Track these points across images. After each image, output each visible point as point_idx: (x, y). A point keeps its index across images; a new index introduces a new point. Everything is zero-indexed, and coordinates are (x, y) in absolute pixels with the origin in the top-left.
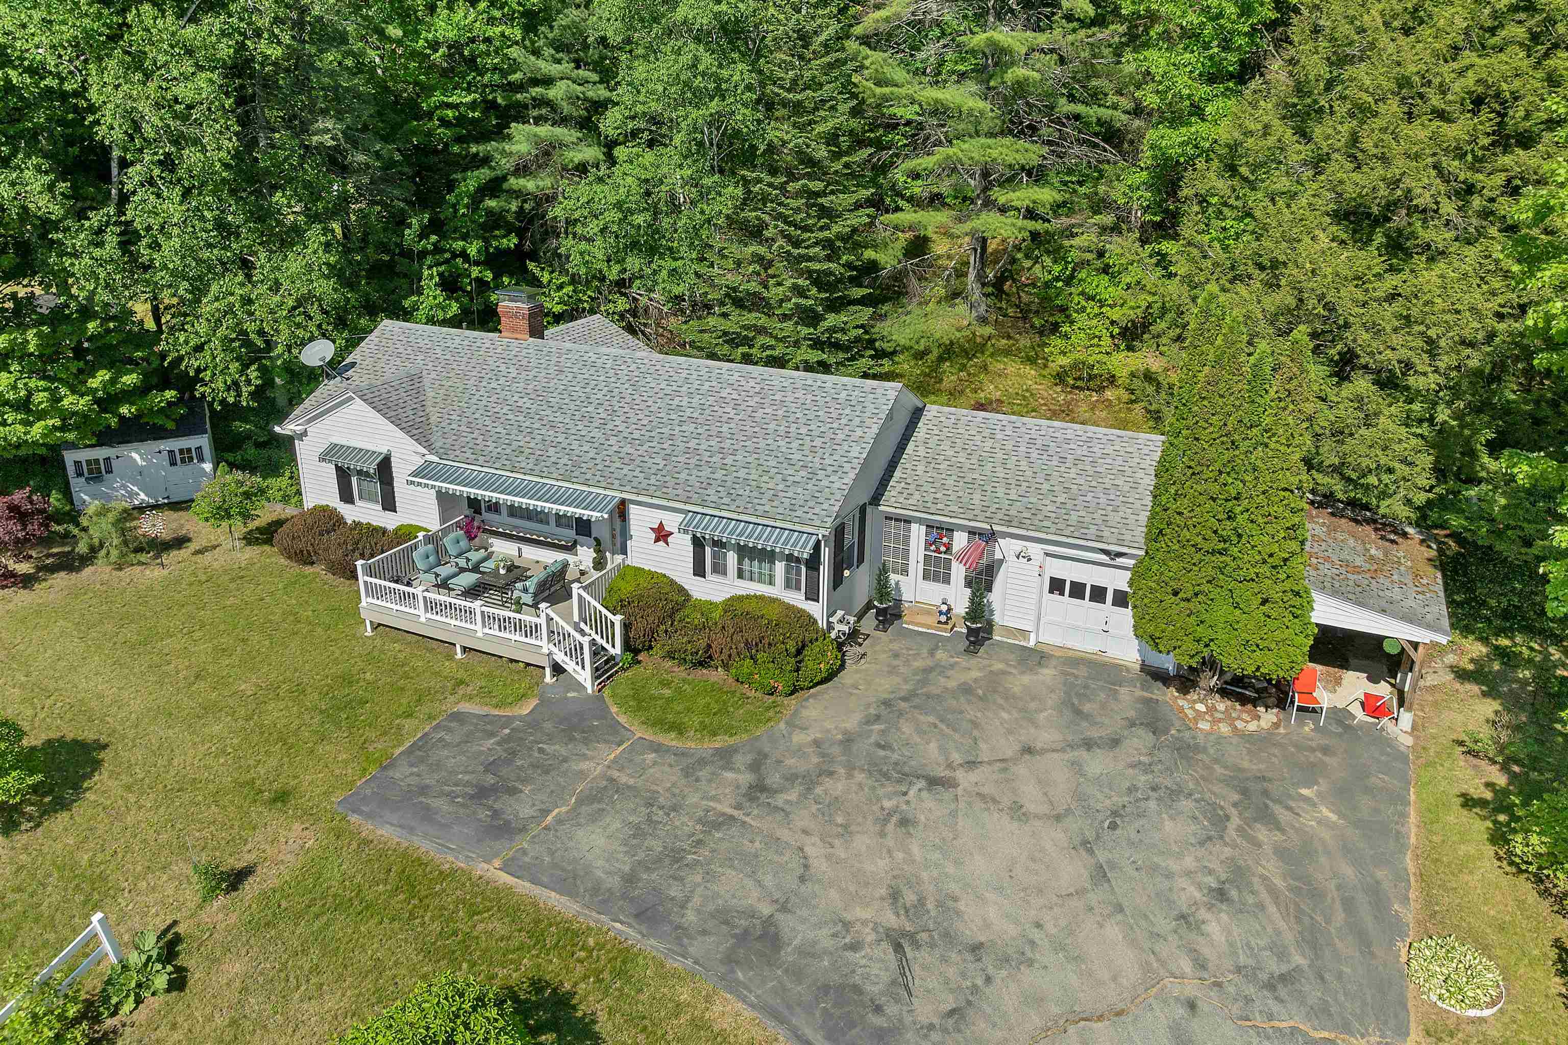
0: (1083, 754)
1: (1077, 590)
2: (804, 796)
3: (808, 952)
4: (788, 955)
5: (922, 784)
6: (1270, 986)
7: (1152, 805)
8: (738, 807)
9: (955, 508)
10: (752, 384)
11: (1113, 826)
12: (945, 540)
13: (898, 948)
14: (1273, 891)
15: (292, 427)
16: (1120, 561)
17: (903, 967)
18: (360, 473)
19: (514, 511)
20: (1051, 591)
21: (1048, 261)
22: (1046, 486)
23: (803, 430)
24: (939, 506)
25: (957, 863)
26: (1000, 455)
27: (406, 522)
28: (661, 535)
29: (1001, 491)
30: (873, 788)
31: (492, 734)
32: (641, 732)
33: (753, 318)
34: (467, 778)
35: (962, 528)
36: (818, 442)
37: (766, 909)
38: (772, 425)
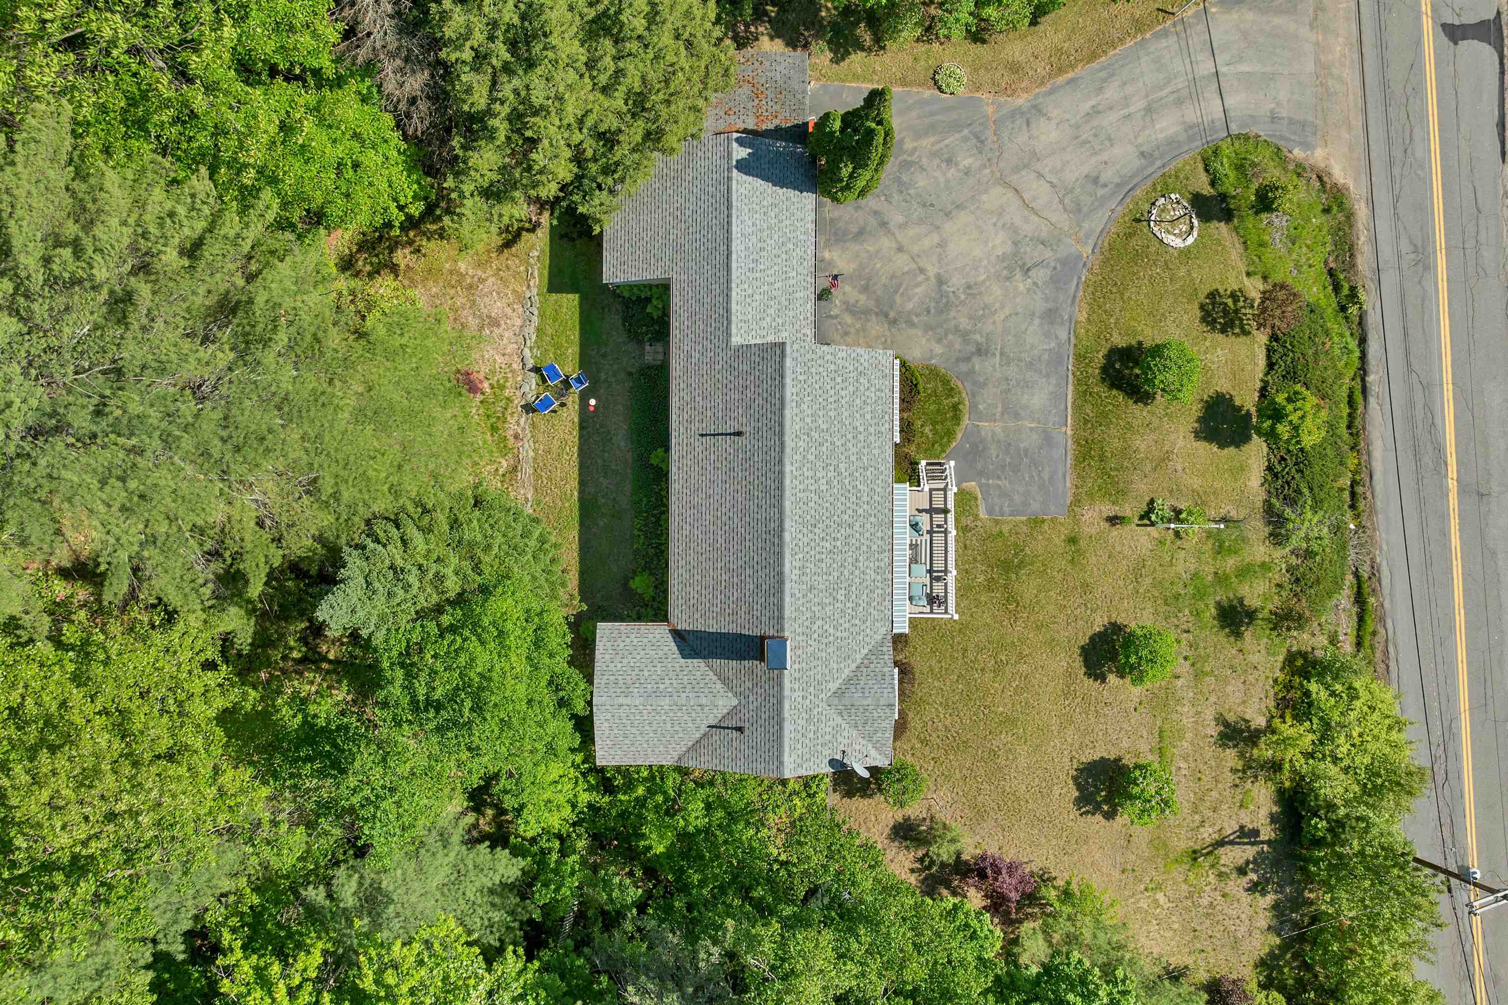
0: (892, 225)
2: (975, 332)
3: (1047, 300)
4: (1050, 305)
5: (944, 287)
6: (982, 142)
8: (994, 354)
10: (800, 443)
11: (932, 205)
13: (1028, 270)
14: (939, 142)
17: (1036, 265)
22: (784, 256)
25: (980, 260)
26: (766, 288)
37: (1037, 321)
38: (832, 414)
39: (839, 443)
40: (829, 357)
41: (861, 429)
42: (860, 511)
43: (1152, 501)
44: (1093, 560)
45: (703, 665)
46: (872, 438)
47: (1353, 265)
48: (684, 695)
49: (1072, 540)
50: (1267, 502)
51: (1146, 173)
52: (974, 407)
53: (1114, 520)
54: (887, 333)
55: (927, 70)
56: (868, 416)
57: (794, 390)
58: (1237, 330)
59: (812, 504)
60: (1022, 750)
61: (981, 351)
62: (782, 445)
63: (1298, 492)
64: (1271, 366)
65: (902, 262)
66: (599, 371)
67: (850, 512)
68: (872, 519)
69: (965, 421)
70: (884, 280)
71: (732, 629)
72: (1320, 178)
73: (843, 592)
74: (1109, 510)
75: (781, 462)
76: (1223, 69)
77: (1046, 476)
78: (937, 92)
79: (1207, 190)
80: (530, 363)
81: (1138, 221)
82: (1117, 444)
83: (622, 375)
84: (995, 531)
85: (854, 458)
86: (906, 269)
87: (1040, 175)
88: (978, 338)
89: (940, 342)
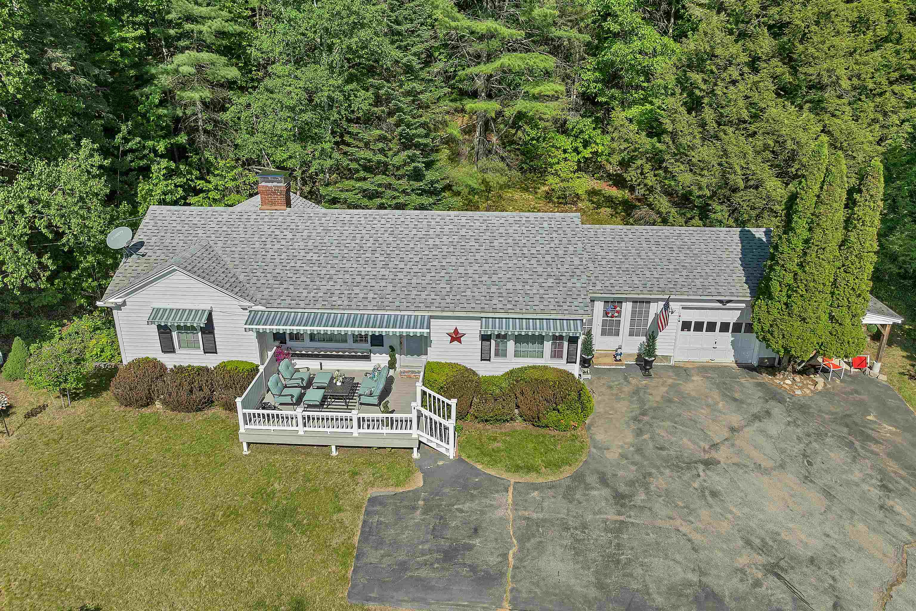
0: (759, 424)
1: (699, 327)
2: (648, 494)
3: (738, 597)
5: (701, 467)
7: (815, 445)
8: (619, 514)
9: (627, 288)
10: (478, 224)
11: (810, 463)
12: (618, 309)
13: (777, 576)
14: (904, 479)
15: (113, 300)
16: (729, 305)
17: (790, 587)
18: (179, 328)
19: (312, 337)
20: (682, 330)
21: (527, 128)
23: (533, 251)
24: (617, 288)
26: (633, 251)
27: (226, 359)
28: (456, 337)
29: (648, 274)
30: (680, 477)
31: (414, 508)
32: (513, 478)
33: (380, 179)
34: (426, 547)
35: (627, 300)
36: (548, 258)
37: (693, 577)
38: (510, 250)
39: (478, 256)
40: (571, 248)
41: (495, 277)
42: (400, 275)
46: (483, 289)
56: (509, 286)
57: (532, 219)
59: (414, 232)
61: (621, 499)
67: (402, 265)
68: (390, 287)
73: (315, 257)
85: (461, 270)
88: (641, 497)
89: (623, 456)
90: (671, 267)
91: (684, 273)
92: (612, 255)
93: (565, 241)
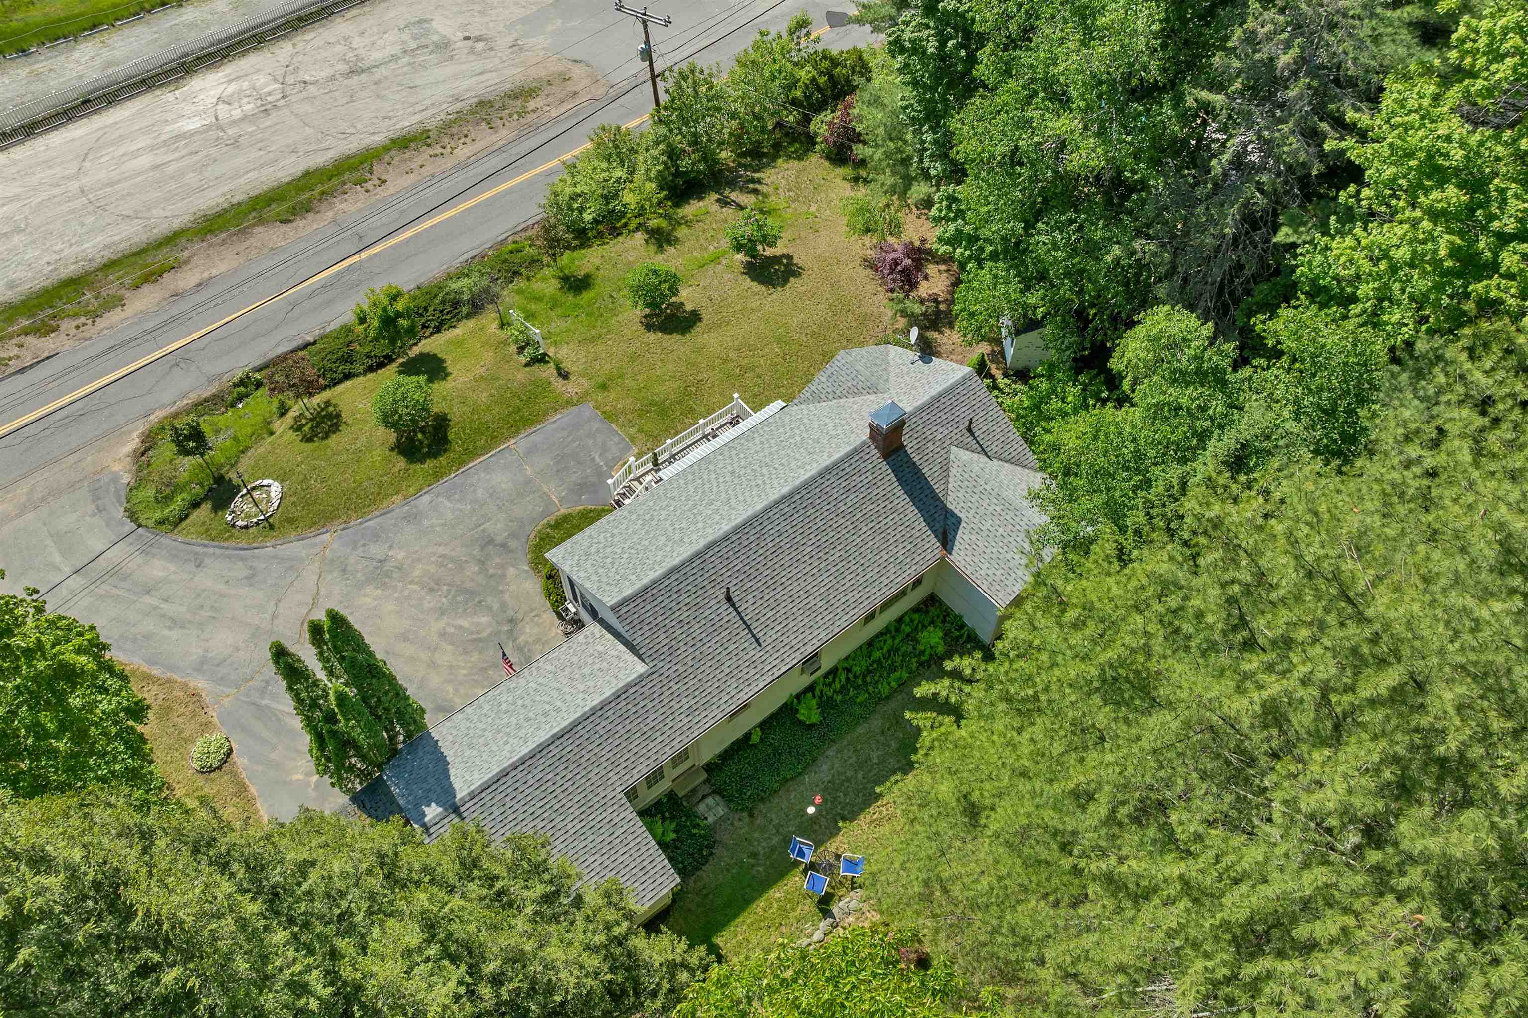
2: (473, 557)
3: (400, 531)
4: (403, 525)
5: (446, 607)
8: (483, 531)
13: (380, 561)
17: (371, 560)
25: (397, 600)
26: (566, 690)
40: (594, 578)
43: (527, 365)
44: (608, 367)
45: (950, 499)
47: (215, 396)
48: (988, 487)
49: (604, 387)
50: (468, 316)
51: (217, 551)
52: (545, 515)
53: (564, 375)
54: (527, 619)
55: (213, 781)
58: (331, 409)
60: (794, 323)
61: (487, 541)
62: (710, 546)
63: (443, 302)
64: (348, 376)
65: (446, 655)
66: (774, 849)
69: (563, 511)
70: (475, 657)
71: (899, 491)
72: (143, 454)
74: (558, 384)
75: (725, 538)
76: (67, 570)
77: (565, 433)
78: (234, 755)
79: (207, 507)
80: (824, 924)
81: (271, 527)
82: (496, 409)
83: (759, 821)
84: (640, 436)
86: (450, 647)
87: (274, 617)
88: (476, 551)
89: (504, 576)
90: (520, 702)
91: (504, 707)
92: (586, 671)
93: (605, 579)
